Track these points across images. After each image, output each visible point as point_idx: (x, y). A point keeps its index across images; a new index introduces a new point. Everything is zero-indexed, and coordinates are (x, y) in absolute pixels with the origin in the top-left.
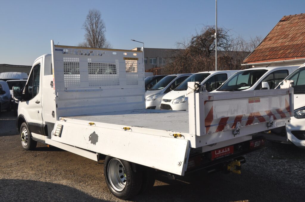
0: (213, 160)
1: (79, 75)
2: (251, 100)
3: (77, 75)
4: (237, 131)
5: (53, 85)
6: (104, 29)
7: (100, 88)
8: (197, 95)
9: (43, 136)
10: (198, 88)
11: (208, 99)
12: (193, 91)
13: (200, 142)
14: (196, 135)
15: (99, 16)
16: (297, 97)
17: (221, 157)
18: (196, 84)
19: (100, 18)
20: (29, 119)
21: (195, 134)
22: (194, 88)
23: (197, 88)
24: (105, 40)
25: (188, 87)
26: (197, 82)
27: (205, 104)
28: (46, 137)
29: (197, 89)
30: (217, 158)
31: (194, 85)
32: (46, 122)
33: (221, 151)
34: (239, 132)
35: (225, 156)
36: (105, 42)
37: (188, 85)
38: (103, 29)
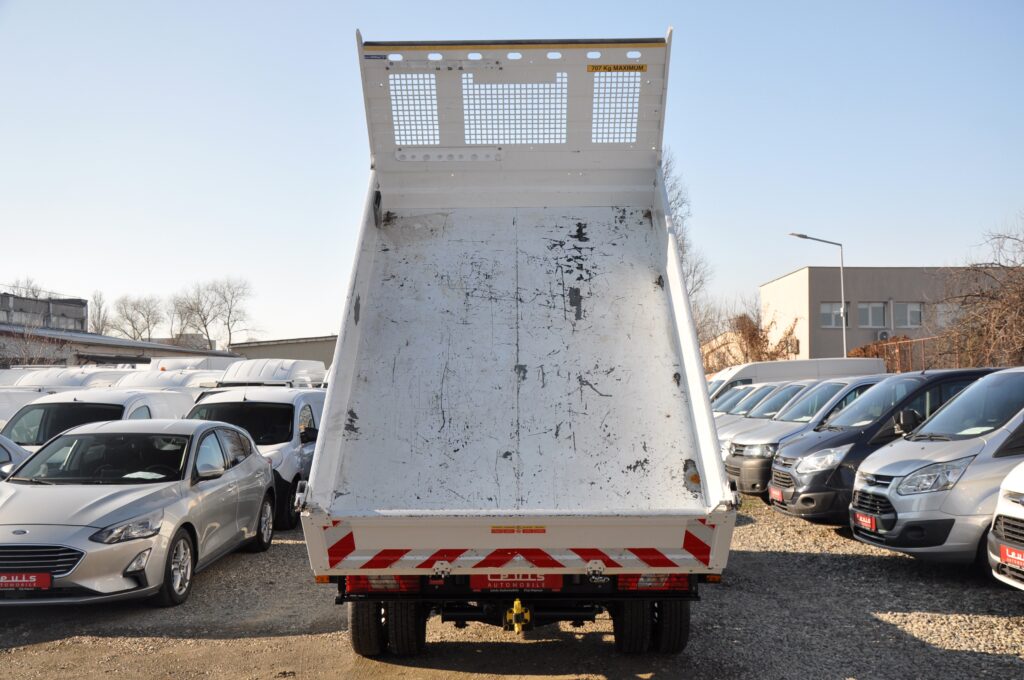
6: (685, 206)
15: (667, 164)
19: (670, 171)
24: (689, 246)
36: (688, 253)
38: (680, 209)
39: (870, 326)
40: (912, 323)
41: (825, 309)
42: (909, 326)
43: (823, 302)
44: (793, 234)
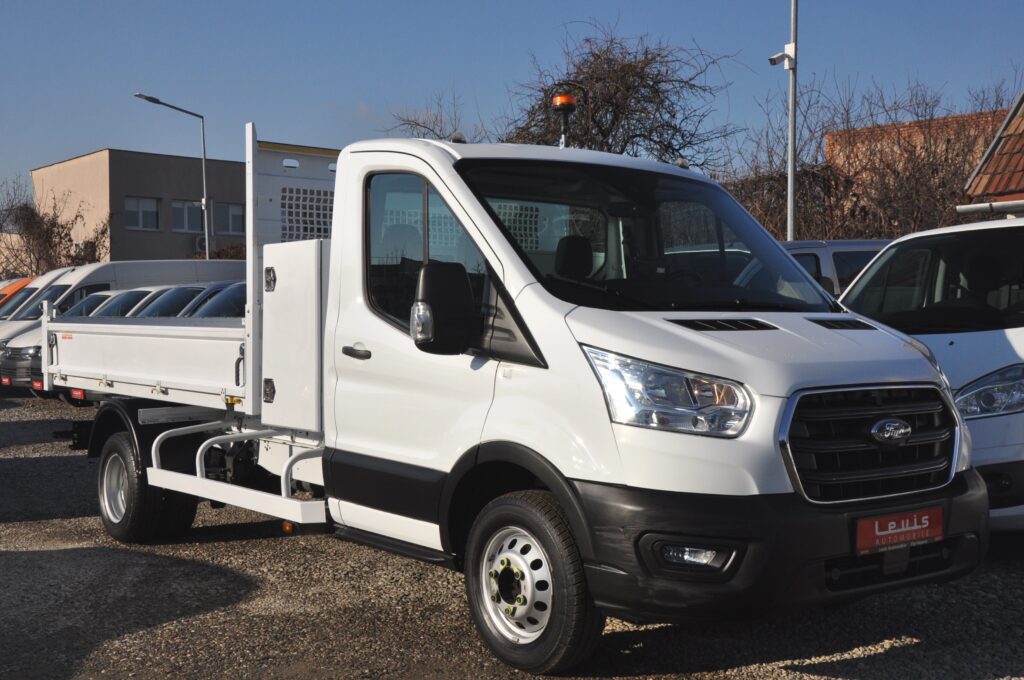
16: (952, 343)
39: (186, 230)
40: (233, 230)
41: (130, 205)
42: (231, 233)
43: (128, 196)
44: (140, 96)
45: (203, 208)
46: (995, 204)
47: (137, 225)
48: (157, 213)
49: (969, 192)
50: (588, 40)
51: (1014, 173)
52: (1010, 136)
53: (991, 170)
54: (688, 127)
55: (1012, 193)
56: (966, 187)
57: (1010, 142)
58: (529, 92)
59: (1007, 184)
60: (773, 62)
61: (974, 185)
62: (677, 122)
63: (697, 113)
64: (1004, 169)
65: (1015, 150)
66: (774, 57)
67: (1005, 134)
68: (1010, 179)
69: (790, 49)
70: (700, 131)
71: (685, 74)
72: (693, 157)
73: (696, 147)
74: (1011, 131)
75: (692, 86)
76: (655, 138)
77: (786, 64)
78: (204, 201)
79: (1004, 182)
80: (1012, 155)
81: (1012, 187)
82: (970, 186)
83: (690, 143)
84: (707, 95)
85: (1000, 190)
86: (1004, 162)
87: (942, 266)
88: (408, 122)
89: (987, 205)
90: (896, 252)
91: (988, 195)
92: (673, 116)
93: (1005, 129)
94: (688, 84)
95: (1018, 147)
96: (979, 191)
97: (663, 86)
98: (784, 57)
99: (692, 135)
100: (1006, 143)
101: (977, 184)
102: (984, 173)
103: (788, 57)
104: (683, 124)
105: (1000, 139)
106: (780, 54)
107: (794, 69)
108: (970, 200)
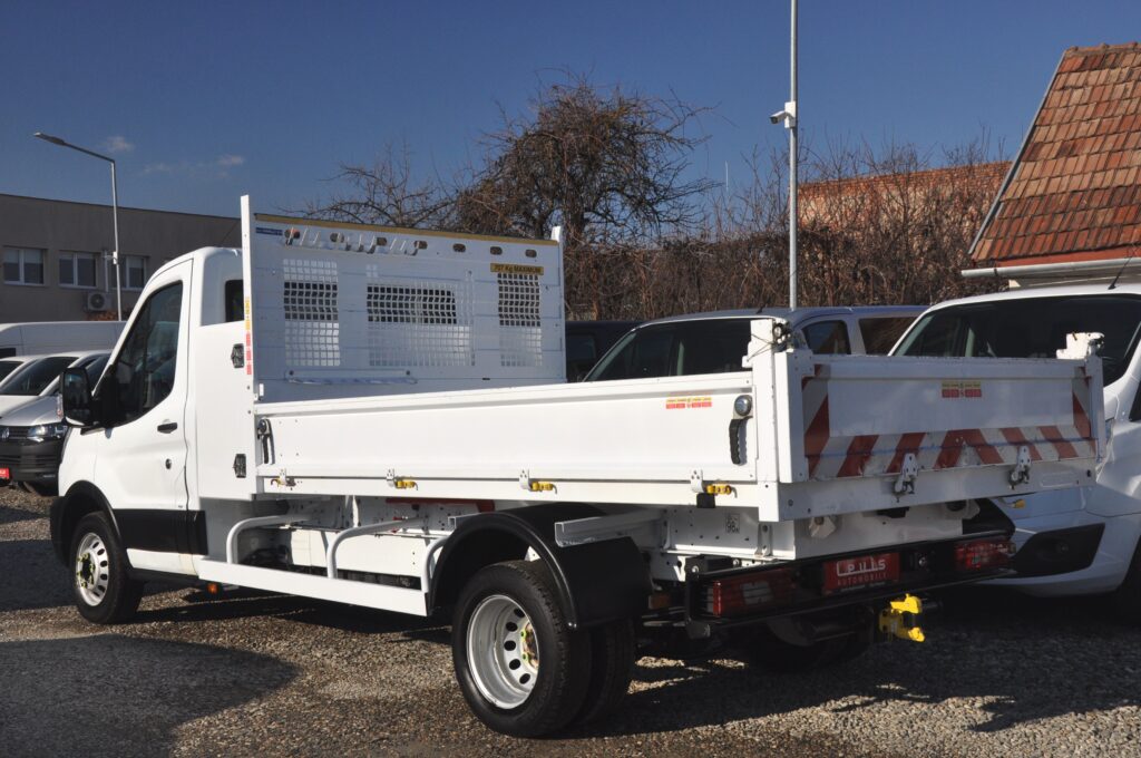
0: (828, 592)
1: (336, 325)
2: (951, 388)
3: (329, 325)
4: (906, 484)
5: (241, 359)
7: (408, 373)
8: (782, 358)
9: (186, 557)
10: (783, 338)
11: (813, 374)
12: (769, 346)
13: (791, 503)
14: (778, 481)
17: (855, 585)
18: (775, 326)
20: (121, 497)
21: (775, 479)
22: (770, 338)
23: (780, 337)
25: (752, 337)
26: (778, 320)
27: (806, 388)
28: (202, 557)
29: (779, 341)
30: (843, 590)
31: (771, 328)
32: (203, 501)
33: (857, 568)
34: (912, 487)
35: (872, 585)
37: (753, 331)
39: (75, 285)
40: (131, 285)
45: (115, 262)
46: (999, 269)
47: (18, 279)
48: (42, 266)
49: (973, 257)
50: (555, 87)
51: (1016, 237)
52: (1009, 200)
53: (993, 235)
54: (662, 181)
55: (1015, 258)
56: (970, 252)
57: (1009, 207)
58: (498, 142)
59: (1010, 251)
60: (775, 120)
61: (977, 249)
62: (650, 176)
63: (671, 166)
64: (1006, 234)
65: (1015, 215)
66: (776, 115)
67: (1004, 198)
68: (1012, 244)
69: (790, 107)
70: (674, 186)
71: (662, 126)
72: (667, 212)
73: (670, 202)
74: (1009, 195)
75: (670, 139)
76: (628, 192)
77: (787, 123)
78: (115, 254)
79: (1006, 248)
80: (1012, 220)
81: (1016, 252)
82: (974, 251)
83: (663, 197)
84: (685, 148)
85: (1003, 255)
86: (1005, 226)
87: (971, 335)
88: (352, 171)
89: (991, 270)
90: (932, 321)
91: (993, 260)
92: (646, 169)
93: (1003, 193)
94: (663, 136)
95: (1017, 212)
96: (983, 256)
97: (641, 138)
98: (786, 115)
99: (666, 190)
100: (1005, 207)
101: (981, 249)
102: (987, 238)
103: (789, 115)
104: (657, 178)
105: (999, 203)
106: (781, 113)
107: (795, 129)
108: (975, 265)
